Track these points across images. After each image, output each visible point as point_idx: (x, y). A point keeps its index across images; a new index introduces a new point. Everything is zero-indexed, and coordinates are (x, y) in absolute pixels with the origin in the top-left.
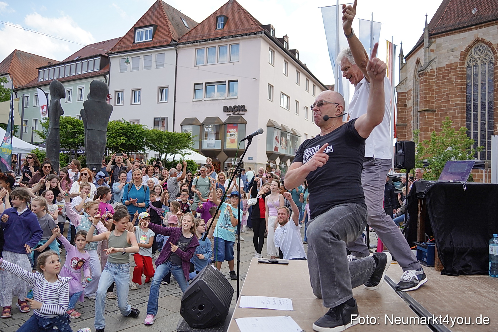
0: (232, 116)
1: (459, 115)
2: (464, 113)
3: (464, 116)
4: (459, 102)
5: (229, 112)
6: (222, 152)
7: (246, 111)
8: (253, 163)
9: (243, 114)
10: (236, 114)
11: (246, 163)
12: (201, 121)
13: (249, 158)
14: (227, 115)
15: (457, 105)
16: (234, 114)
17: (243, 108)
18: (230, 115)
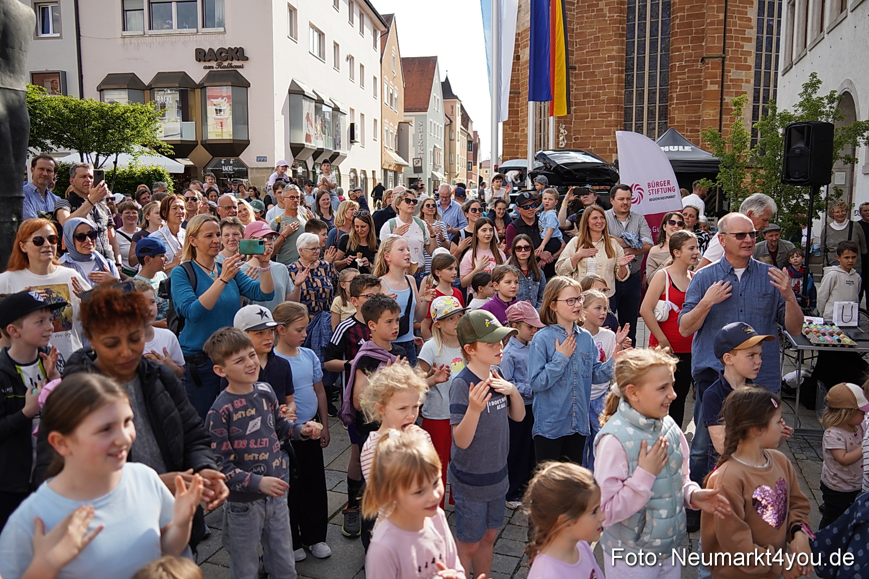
0: (215, 69)
1: (615, 76)
2: (622, 73)
3: (622, 79)
4: (614, 53)
5: (209, 61)
6: (200, 146)
7: (247, 59)
8: (268, 168)
9: (241, 67)
10: (224, 67)
11: (253, 168)
12: (147, 81)
13: (258, 157)
14: (205, 68)
15: (611, 58)
16: (219, 66)
17: (239, 54)
18: (212, 67)
